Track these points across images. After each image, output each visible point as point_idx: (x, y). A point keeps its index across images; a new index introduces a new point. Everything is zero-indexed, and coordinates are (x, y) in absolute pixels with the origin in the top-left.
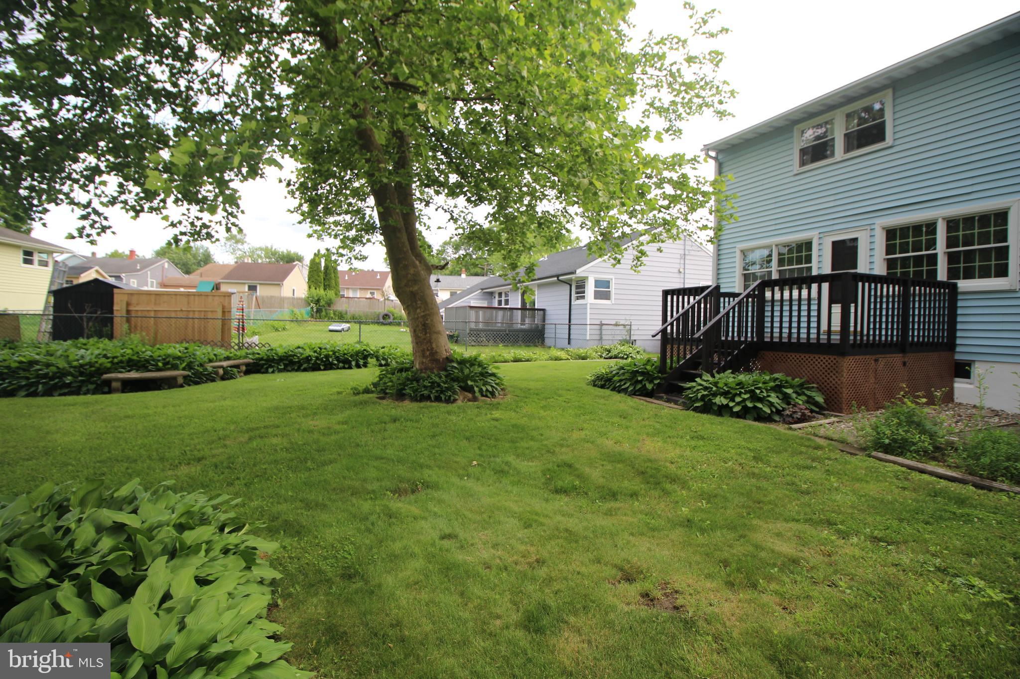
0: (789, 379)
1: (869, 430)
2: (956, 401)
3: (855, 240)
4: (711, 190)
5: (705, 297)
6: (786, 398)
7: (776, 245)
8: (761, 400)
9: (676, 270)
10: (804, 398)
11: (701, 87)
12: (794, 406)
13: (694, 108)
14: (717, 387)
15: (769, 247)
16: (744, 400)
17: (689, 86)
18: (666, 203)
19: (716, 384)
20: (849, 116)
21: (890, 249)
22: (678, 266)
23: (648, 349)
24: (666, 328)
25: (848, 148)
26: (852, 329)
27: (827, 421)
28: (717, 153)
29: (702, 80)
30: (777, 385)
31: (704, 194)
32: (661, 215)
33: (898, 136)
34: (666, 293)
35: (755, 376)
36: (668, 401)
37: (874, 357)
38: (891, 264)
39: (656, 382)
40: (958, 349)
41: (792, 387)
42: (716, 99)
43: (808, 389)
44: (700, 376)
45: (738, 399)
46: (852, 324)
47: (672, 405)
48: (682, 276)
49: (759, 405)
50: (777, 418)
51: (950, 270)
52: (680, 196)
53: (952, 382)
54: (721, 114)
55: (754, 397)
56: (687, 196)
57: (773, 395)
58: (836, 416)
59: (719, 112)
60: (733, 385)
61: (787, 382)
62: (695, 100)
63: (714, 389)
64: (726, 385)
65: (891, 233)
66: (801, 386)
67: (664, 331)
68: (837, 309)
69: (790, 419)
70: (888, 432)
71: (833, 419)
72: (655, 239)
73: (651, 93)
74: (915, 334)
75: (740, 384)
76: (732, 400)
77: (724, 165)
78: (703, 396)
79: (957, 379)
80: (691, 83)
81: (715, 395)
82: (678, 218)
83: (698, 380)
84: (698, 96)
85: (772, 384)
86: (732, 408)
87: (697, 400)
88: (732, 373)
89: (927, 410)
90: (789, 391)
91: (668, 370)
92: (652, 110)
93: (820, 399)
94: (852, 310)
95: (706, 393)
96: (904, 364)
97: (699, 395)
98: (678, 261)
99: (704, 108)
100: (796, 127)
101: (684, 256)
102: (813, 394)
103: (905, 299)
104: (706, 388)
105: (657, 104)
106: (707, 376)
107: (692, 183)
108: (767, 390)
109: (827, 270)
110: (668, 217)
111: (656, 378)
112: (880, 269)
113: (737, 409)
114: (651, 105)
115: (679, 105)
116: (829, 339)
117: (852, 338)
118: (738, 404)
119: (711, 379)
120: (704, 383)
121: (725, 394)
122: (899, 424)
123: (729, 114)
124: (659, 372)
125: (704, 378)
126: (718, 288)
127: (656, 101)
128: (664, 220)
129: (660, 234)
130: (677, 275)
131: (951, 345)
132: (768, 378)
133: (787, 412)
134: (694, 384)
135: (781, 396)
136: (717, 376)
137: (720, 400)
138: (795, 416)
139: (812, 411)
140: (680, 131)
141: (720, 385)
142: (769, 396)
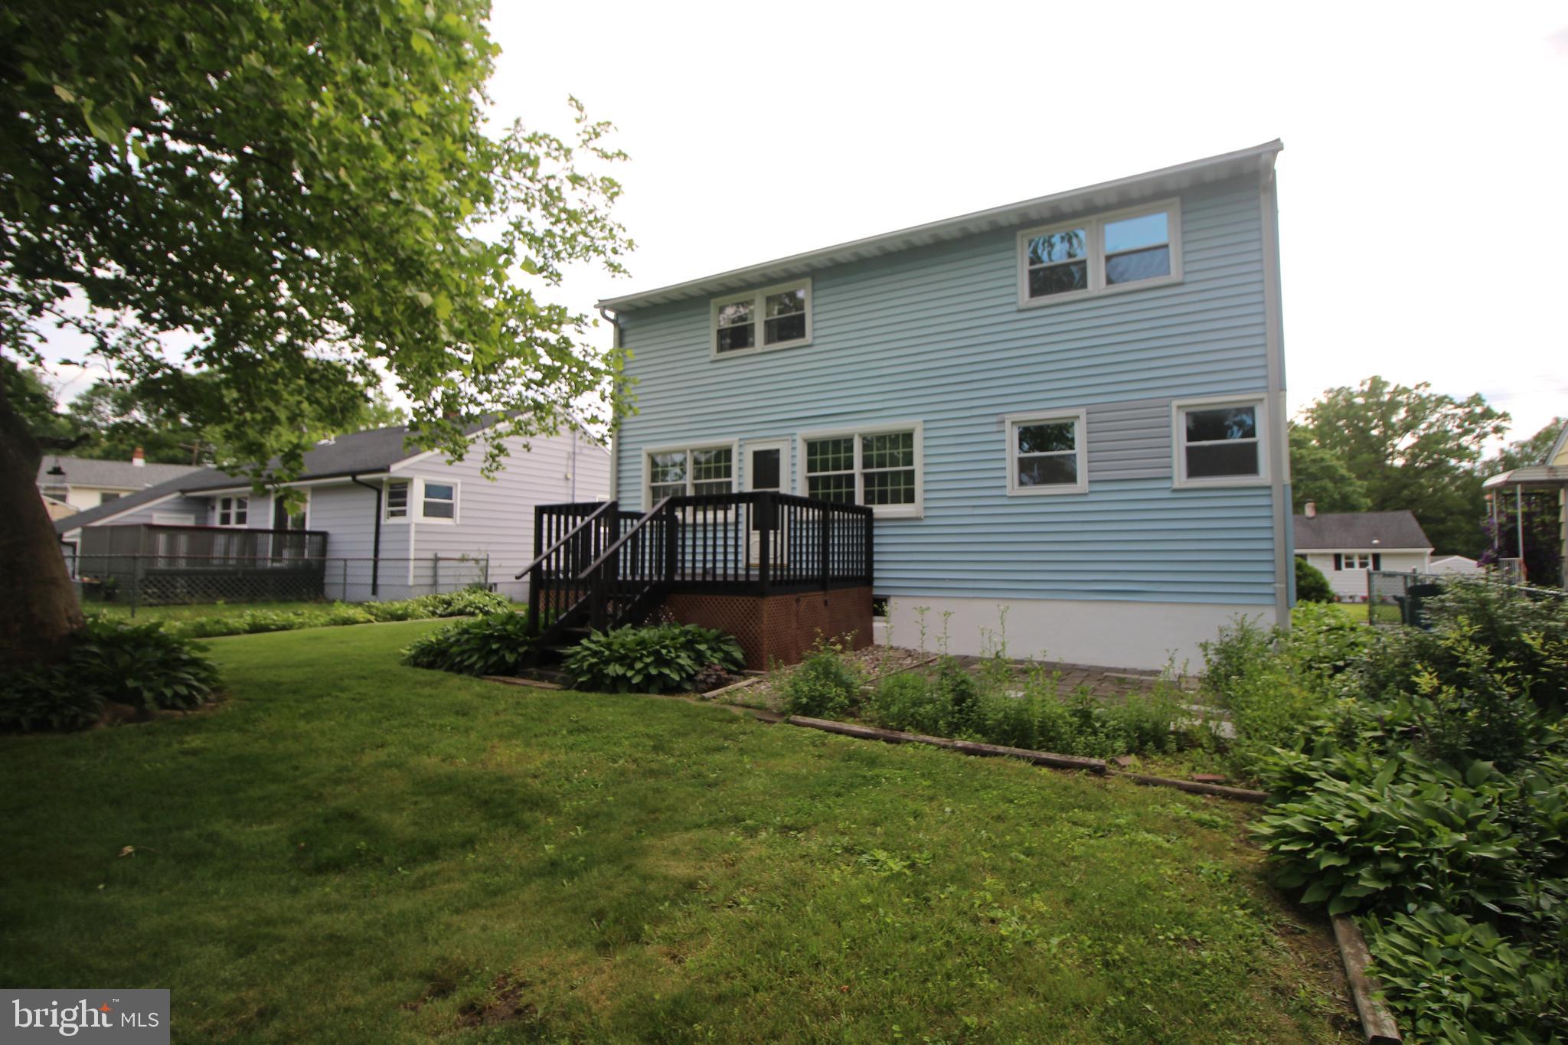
0: (703, 630)
1: (787, 688)
2: (876, 642)
3: (777, 451)
4: (603, 367)
5: (598, 519)
6: (699, 658)
7: (692, 451)
8: (668, 663)
9: (561, 476)
10: (720, 655)
11: (590, 223)
12: (709, 667)
13: (578, 249)
14: (610, 649)
15: (683, 452)
16: (647, 665)
17: (573, 217)
18: (538, 376)
19: (608, 646)
20: (769, 300)
21: (811, 467)
22: (564, 469)
23: (517, 597)
24: (540, 564)
25: (769, 340)
26: (771, 562)
27: (746, 683)
28: (617, 315)
29: (591, 212)
30: (688, 641)
31: (595, 372)
32: (531, 394)
33: (818, 333)
34: (540, 511)
35: (663, 630)
36: (541, 678)
37: (795, 597)
38: (813, 483)
39: (522, 650)
40: (876, 583)
41: (706, 641)
42: (610, 245)
43: (725, 642)
44: (587, 636)
45: (639, 665)
46: (771, 556)
47: (546, 684)
48: (570, 484)
49: (666, 671)
50: (688, 686)
51: (866, 493)
52: (560, 369)
53: (871, 621)
54: (615, 268)
55: (661, 661)
56: (569, 371)
57: (683, 655)
58: (756, 675)
59: (611, 265)
60: (632, 646)
61: (700, 635)
62: (581, 238)
63: (607, 653)
64: (623, 645)
65: (812, 447)
66: (717, 638)
67: (535, 570)
68: (755, 537)
69: (703, 686)
70: (806, 689)
71: (754, 679)
72: (520, 429)
73: (517, 210)
74: (835, 568)
75: (642, 643)
76: (631, 667)
77: (627, 333)
78: (591, 665)
79: (876, 618)
80: (575, 212)
81: (607, 662)
82: (555, 402)
83: (584, 642)
84: (585, 234)
85: (682, 639)
86: (630, 679)
87: (581, 673)
88: (633, 628)
89: (842, 657)
90: (702, 647)
91: (541, 630)
92: (516, 234)
93: (738, 655)
94: (772, 538)
95: (594, 660)
96: (826, 603)
97: (586, 665)
98: (564, 462)
99: (591, 253)
100: (713, 301)
101: (573, 456)
102: (731, 649)
103: (825, 524)
104: (595, 654)
105: (526, 228)
106: (598, 636)
107: (577, 352)
108: (676, 649)
109: (748, 487)
110: (541, 399)
111: (522, 644)
112: (801, 490)
113: (636, 680)
114: (518, 226)
115: (558, 239)
116: (748, 575)
117: (771, 573)
118: (638, 672)
119: (603, 639)
120: (592, 646)
121: (621, 660)
122: (817, 677)
123: (625, 271)
124: (526, 634)
125: (594, 638)
126: (614, 505)
127: (525, 223)
128: (534, 401)
129: (528, 423)
130: (562, 483)
131: (868, 580)
132: (677, 631)
133: (701, 677)
134: (578, 648)
135: (692, 655)
136: (612, 633)
137: (615, 669)
138: (709, 680)
139: (729, 672)
140: (559, 275)
141: (615, 647)
142: (678, 657)
